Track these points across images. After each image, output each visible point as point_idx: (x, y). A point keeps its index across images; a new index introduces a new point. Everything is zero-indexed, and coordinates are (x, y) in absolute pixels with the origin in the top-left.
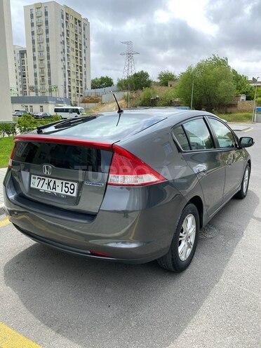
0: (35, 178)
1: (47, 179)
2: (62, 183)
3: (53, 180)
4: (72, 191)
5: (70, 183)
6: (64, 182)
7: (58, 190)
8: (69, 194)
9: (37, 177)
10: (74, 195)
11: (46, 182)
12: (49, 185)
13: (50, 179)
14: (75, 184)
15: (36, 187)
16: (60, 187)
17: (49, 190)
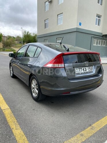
1: (83, 68)
5: (90, 67)
6: (89, 67)
7: (87, 71)
8: (91, 71)
9: (78, 68)
10: (92, 70)
11: (83, 69)
12: (84, 70)
13: (84, 68)
14: (92, 67)
15: (78, 72)
16: (88, 69)
17: (84, 72)
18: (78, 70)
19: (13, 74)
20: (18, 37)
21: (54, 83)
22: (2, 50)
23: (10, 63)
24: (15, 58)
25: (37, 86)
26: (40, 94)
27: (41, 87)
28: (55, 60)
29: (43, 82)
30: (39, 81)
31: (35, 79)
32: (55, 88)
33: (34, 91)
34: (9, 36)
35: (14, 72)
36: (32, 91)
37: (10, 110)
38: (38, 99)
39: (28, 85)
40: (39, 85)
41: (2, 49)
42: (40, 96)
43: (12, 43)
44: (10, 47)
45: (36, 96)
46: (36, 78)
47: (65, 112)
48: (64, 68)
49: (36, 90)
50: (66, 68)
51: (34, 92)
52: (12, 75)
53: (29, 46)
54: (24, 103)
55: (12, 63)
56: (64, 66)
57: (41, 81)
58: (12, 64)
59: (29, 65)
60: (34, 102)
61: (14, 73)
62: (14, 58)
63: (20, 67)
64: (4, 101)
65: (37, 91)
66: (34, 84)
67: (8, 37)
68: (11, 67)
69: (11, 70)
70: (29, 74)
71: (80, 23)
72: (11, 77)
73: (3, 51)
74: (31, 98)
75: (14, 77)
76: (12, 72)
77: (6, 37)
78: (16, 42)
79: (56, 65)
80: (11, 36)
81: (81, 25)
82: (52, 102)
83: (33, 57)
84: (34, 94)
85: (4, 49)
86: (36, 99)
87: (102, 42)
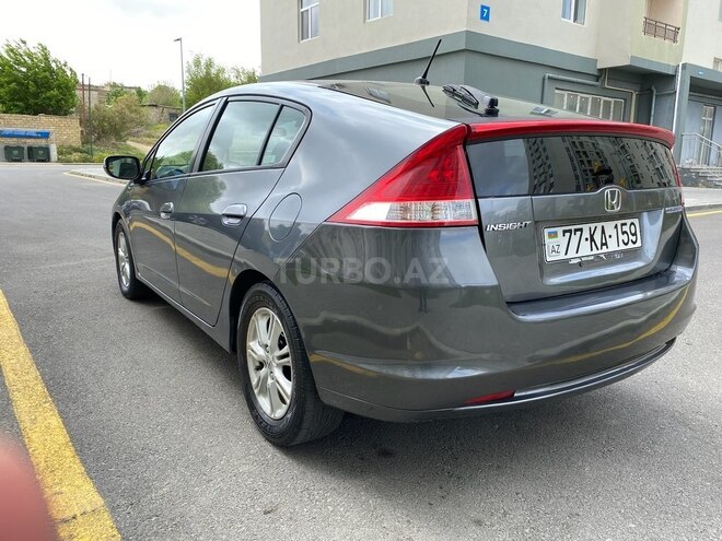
0: (555, 235)
1: (585, 227)
2: (616, 227)
3: (599, 225)
4: (634, 238)
5: (629, 222)
6: (619, 223)
7: (613, 246)
8: (631, 246)
9: (560, 230)
10: (638, 244)
11: (586, 234)
12: (592, 240)
13: (593, 226)
14: (636, 221)
15: (562, 256)
16: (614, 237)
17: (595, 252)
18: (562, 240)
19: (134, 280)
20: (162, 89)
21: (408, 329)
22: (76, 156)
23: (117, 217)
24: (142, 184)
25: (286, 349)
26: (310, 405)
27: (313, 358)
28: (410, 174)
29: (328, 326)
30: (301, 322)
31: (275, 307)
32: (410, 367)
33: (266, 379)
34: (114, 85)
35: (139, 265)
36: (254, 382)
37: (109, 523)
38: (296, 435)
39: (225, 344)
40: (297, 342)
41: (76, 150)
42: (308, 416)
43: (132, 121)
44: (119, 138)
45: (279, 413)
46: (277, 299)
47: (479, 523)
48: (476, 229)
49: (278, 374)
50: (490, 228)
51: (264, 390)
52: (126, 284)
53: (226, 103)
54: (205, 461)
55: (127, 215)
56: (474, 217)
57: (316, 321)
58: (124, 221)
59: (226, 221)
60: (270, 452)
61: (139, 275)
62: (139, 182)
63: (175, 237)
64: (69, 452)
65: (287, 386)
66: (263, 338)
67: (108, 89)
68: (122, 241)
69: (121, 253)
70: (232, 279)
71: (483, 7)
72: (125, 295)
73: (85, 161)
74: (250, 428)
75: (140, 293)
76: (127, 267)
77: (97, 89)
78: (153, 114)
79: (421, 211)
80: (123, 87)
81: (487, 18)
82: (386, 454)
83: (254, 165)
84: (264, 403)
85: (90, 152)
86: (281, 434)
87: (596, 104)
